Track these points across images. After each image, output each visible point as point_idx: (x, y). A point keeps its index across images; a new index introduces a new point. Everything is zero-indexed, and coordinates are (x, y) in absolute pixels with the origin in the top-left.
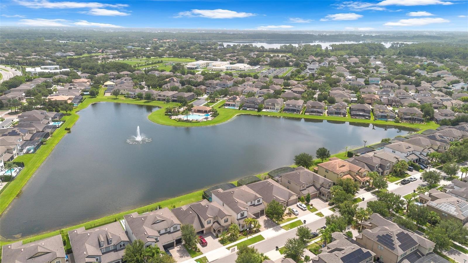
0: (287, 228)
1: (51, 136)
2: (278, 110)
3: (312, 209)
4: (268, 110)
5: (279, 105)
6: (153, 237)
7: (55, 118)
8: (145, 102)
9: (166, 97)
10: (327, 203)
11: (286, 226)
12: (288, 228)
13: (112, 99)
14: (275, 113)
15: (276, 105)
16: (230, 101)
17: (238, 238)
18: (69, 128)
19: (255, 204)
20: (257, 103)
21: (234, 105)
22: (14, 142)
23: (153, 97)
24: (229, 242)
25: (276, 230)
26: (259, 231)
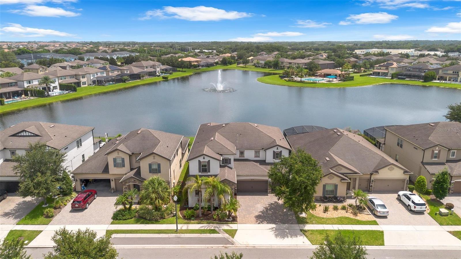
0: (319, 237)
1: (142, 80)
7: (166, 71)
11: (321, 232)
14: (456, 84)
16: (380, 68)
17: (165, 220)
18: (166, 77)
19: (265, 161)
20: (425, 70)
21: (385, 74)
22: (89, 71)
23: (283, 65)
24: (133, 219)
25: (281, 234)
26: (231, 221)
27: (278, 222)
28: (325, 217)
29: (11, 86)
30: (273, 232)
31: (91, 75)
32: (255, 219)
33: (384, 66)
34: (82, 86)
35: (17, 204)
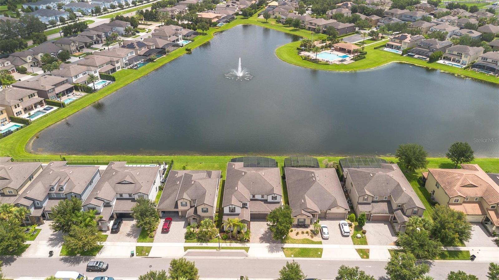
0: (290, 252)
1: (167, 55)
2: (465, 65)
3: (360, 238)
4: (447, 62)
5: (469, 57)
6: (104, 200)
7: (188, 36)
8: (292, 30)
9: (317, 26)
10: (395, 239)
11: (292, 249)
12: (292, 254)
13: (262, 22)
14: (456, 67)
15: (463, 56)
16: (395, 41)
17: (212, 240)
18: (190, 49)
19: (267, 200)
20: (433, 49)
21: (398, 48)
22: (121, 55)
23: (304, 25)
24: (195, 239)
25: (271, 250)
26: (247, 241)
27: (271, 242)
28: (296, 239)
29: (63, 83)
30: (268, 249)
31: (124, 59)
32: (258, 240)
33: (398, 39)
34: (117, 70)
35: (131, 227)
